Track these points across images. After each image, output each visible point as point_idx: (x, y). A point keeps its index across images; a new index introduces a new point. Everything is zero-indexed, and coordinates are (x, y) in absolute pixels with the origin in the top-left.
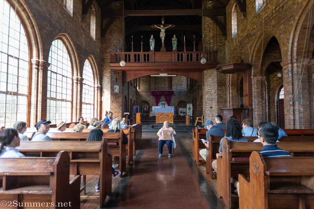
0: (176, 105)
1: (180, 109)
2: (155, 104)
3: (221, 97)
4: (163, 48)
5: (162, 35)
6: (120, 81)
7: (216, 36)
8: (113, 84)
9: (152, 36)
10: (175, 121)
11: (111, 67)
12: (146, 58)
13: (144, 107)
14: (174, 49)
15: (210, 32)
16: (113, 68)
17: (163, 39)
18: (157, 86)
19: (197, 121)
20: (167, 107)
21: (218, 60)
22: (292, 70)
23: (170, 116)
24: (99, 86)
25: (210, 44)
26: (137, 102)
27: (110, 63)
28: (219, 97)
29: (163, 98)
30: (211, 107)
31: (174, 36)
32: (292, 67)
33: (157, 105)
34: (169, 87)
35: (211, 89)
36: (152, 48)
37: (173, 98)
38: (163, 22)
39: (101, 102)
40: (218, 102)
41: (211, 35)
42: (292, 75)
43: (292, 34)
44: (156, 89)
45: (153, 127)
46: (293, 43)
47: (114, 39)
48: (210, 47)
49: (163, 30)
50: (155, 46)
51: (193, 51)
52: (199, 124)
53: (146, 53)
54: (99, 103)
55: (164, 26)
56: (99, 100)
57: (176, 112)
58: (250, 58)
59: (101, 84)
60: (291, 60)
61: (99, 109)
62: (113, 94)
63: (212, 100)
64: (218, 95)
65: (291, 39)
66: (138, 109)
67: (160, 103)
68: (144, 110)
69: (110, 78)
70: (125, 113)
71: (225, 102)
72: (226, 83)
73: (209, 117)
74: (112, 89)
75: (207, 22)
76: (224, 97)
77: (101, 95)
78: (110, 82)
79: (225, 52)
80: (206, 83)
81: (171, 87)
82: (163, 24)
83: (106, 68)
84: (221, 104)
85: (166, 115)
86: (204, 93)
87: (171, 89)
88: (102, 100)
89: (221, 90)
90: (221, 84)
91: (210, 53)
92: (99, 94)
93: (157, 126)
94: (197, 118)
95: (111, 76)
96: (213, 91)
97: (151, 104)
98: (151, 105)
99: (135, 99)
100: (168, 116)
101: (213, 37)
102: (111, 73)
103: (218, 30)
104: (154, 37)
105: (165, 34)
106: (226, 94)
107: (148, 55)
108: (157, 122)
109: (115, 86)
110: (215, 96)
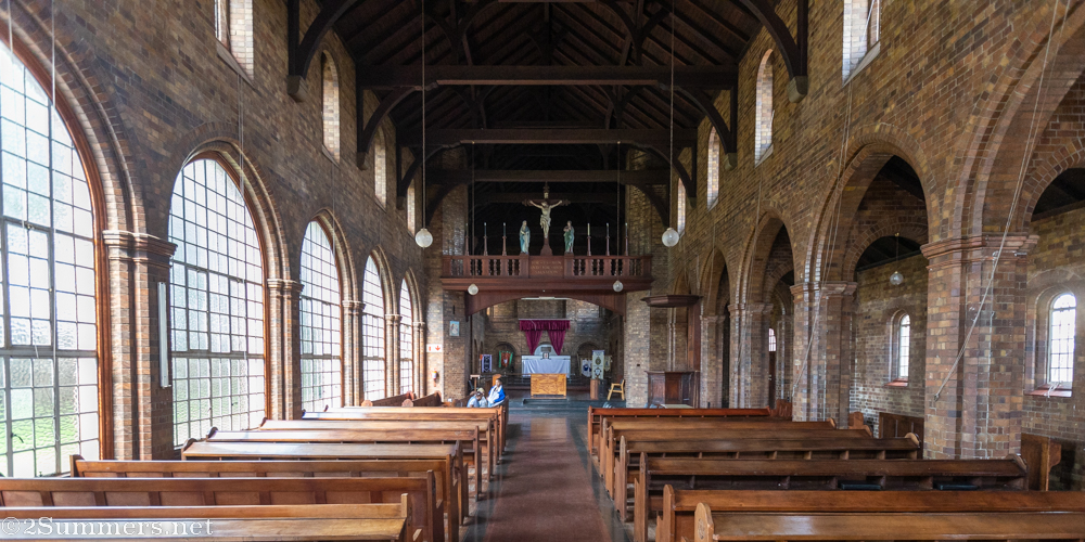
0: (574, 353)
1: (584, 362)
2: (528, 350)
3: (657, 346)
4: (547, 249)
5: (546, 222)
6: (461, 312)
7: (651, 225)
8: (448, 317)
9: (525, 223)
10: (571, 388)
11: (444, 284)
12: (514, 267)
13: (504, 358)
14: (568, 250)
15: (639, 215)
16: (447, 287)
17: (546, 231)
18: (532, 310)
19: (611, 391)
20: (555, 357)
21: (653, 274)
22: (740, 319)
23: (560, 379)
24: (422, 323)
25: (639, 239)
26: (486, 345)
27: (442, 277)
28: (654, 345)
29: (545, 336)
30: (638, 365)
31: (569, 224)
32: (740, 315)
33: (532, 353)
34: (559, 312)
35: (640, 331)
36: (525, 248)
37: (567, 336)
38: (546, 195)
39: (425, 354)
40: (651, 355)
41: (642, 222)
42: (740, 328)
43: (740, 267)
44: (529, 317)
45: (525, 402)
46: (742, 280)
47: (448, 227)
48: (639, 246)
49: (546, 213)
50: (530, 244)
51: (605, 254)
52: (617, 396)
53: (513, 258)
54: (422, 356)
55: (549, 204)
56: (422, 351)
57: (575, 368)
58: (699, 284)
59: (425, 320)
60: (739, 305)
61: (422, 367)
62: (448, 338)
63: (639, 352)
64: (651, 341)
65: (740, 273)
66: (488, 361)
67: (538, 349)
68: (503, 362)
69: (441, 307)
70: (472, 376)
71: (665, 355)
72: (667, 319)
73: (635, 383)
74: (446, 329)
75: (634, 195)
76: (663, 345)
77: (425, 342)
78: (442, 315)
79: (666, 257)
80: (630, 318)
81: (564, 312)
82: (546, 200)
83: (435, 288)
84: (656, 359)
85: (551, 378)
86: (627, 337)
87: (564, 316)
88: (428, 351)
89: (656, 333)
90: (657, 322)
91: (639, 260)
92: (421, 340)
93: (533, 400)
94: (613, 385)
95: (444, 303)
96: (643, 334)
97: (518, 349)
98: (518, 353)
99: (482, 339)
100: (556, 380)
101: (645, 228)
102: (444, 298)
103: (655, 213)
104: (528, 225)
105: (550, 220)
106: (666, 341)
107: (517, 261)
108: (532, 393)
109: (452, 323)
110: (646, 344)
